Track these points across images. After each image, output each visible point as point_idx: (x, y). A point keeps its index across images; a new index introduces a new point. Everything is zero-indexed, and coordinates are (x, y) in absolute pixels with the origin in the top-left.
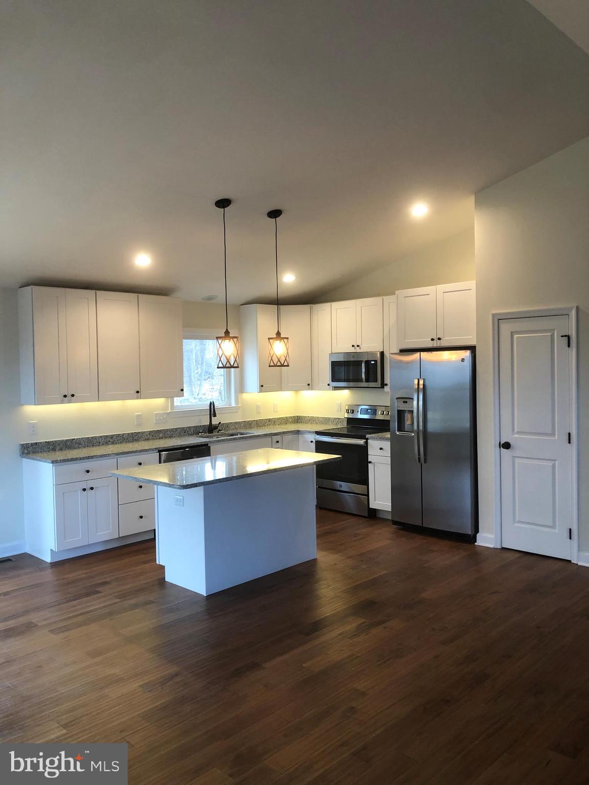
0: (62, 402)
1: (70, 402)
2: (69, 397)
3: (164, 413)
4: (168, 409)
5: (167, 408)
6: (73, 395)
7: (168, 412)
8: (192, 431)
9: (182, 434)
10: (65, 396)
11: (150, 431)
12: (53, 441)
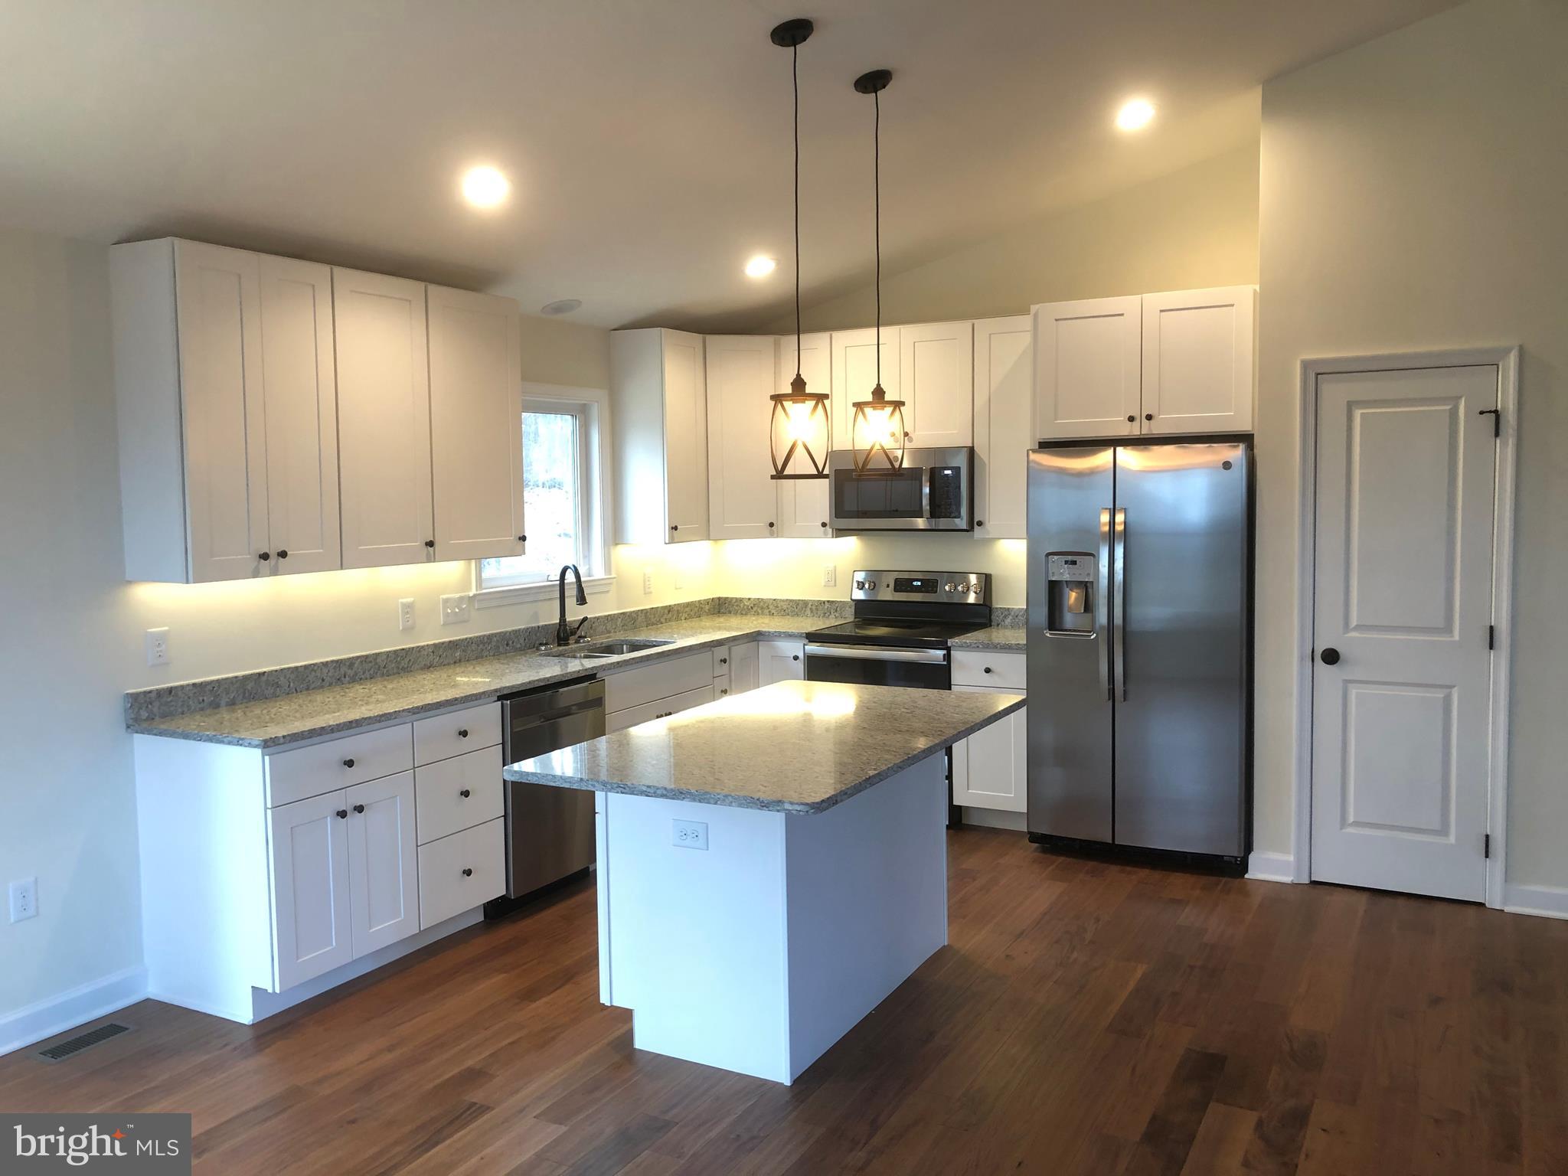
0: (256, 574)
1: (275, 572)
2: (272, 561)
3: (461, 599)
4: (470, 589)
5: (466, 585)
6: (283, 554)
7: (471, 594)
8: (522, 641)
9: (501, 649)
10: (265, 557)
11: (435, 645)
12: (212, 682)
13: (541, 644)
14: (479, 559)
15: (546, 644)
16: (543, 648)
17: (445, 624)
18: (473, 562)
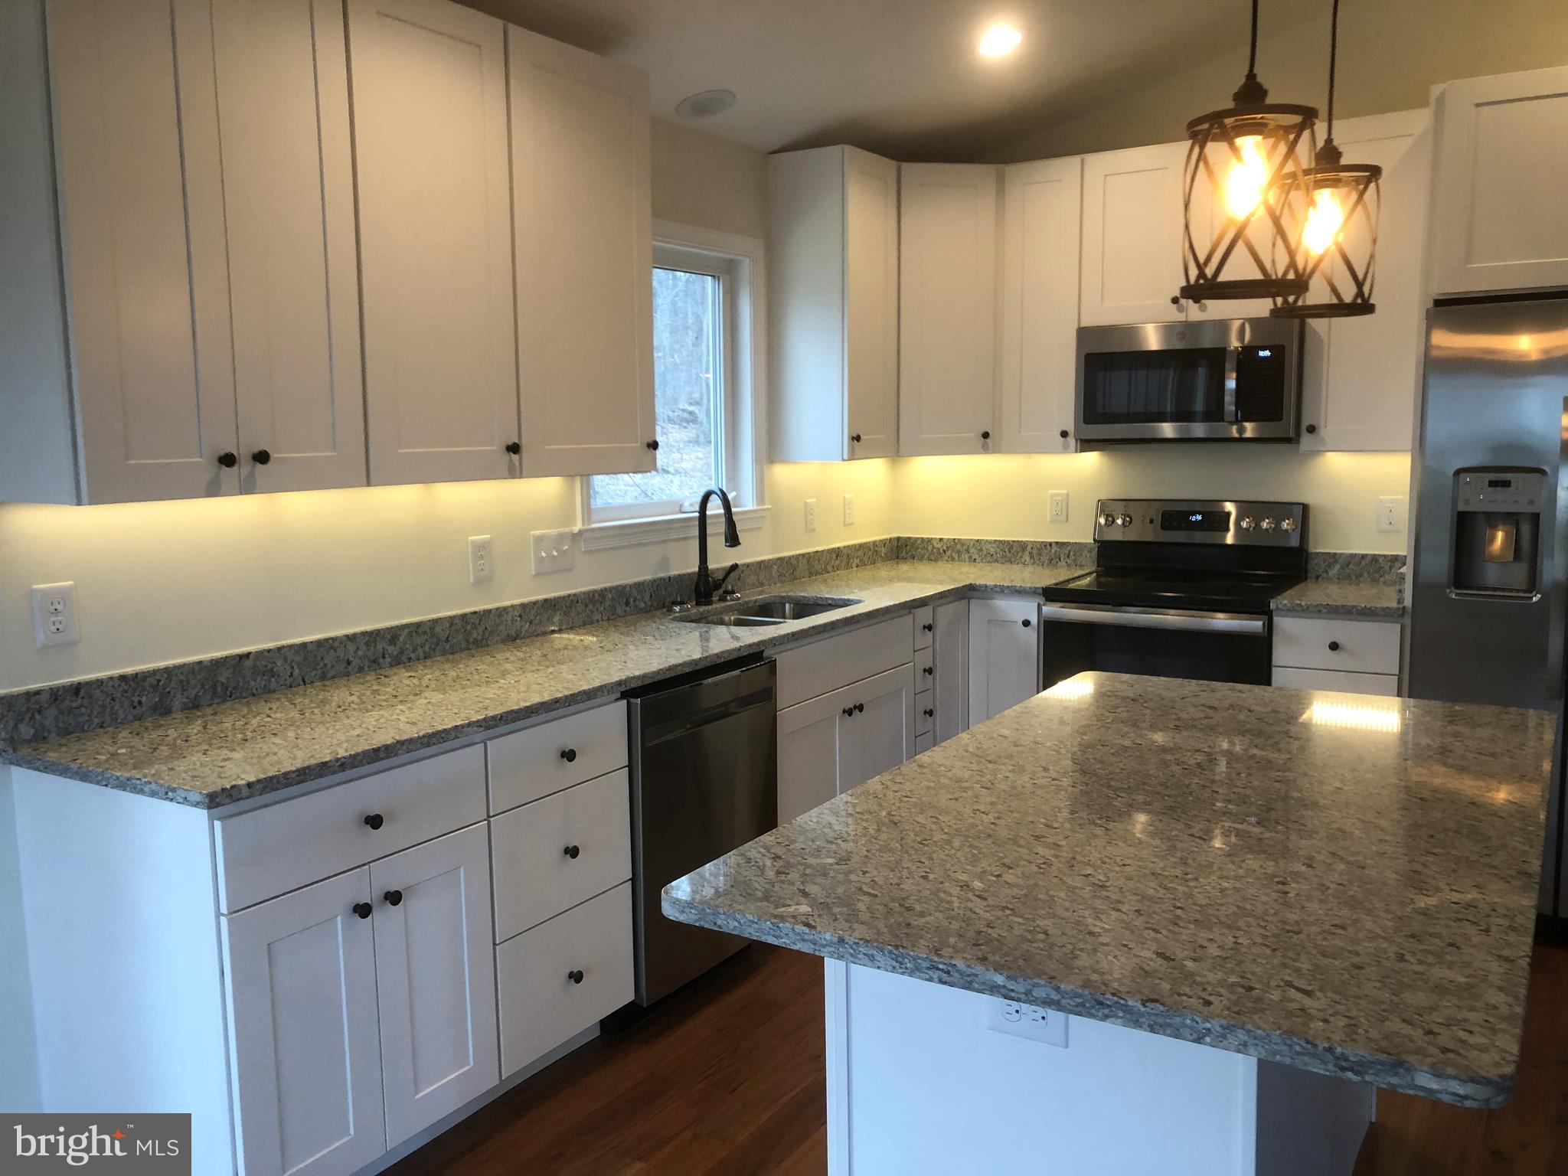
0: (213, 490)
1: (247, 487)
2: (244, 467)
3: (561, 537)
6: (262, 457)
7: (576, 529)
8: (647, 598)
10: (228, 460)
11: (523, 606)
13: (675, 603)
14: (586, 476)
15: (681, 603)
16: (677, 609)
17: (537, 575)
18: (578, 481)
